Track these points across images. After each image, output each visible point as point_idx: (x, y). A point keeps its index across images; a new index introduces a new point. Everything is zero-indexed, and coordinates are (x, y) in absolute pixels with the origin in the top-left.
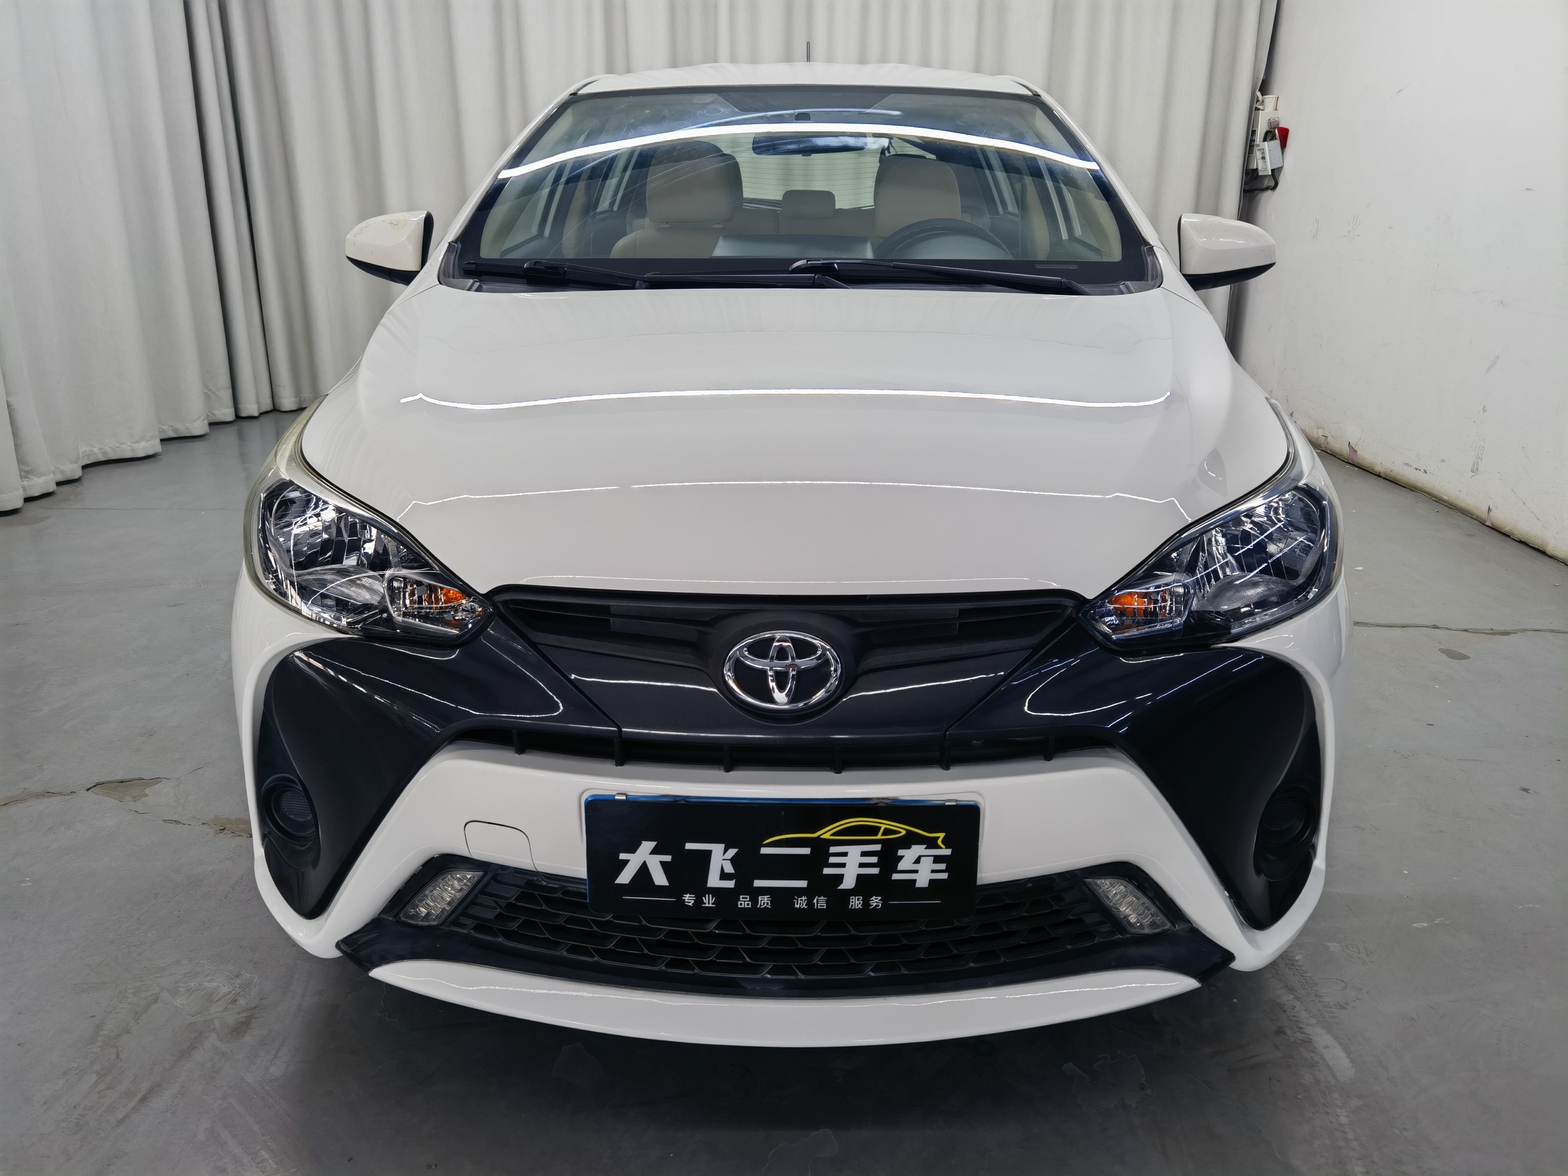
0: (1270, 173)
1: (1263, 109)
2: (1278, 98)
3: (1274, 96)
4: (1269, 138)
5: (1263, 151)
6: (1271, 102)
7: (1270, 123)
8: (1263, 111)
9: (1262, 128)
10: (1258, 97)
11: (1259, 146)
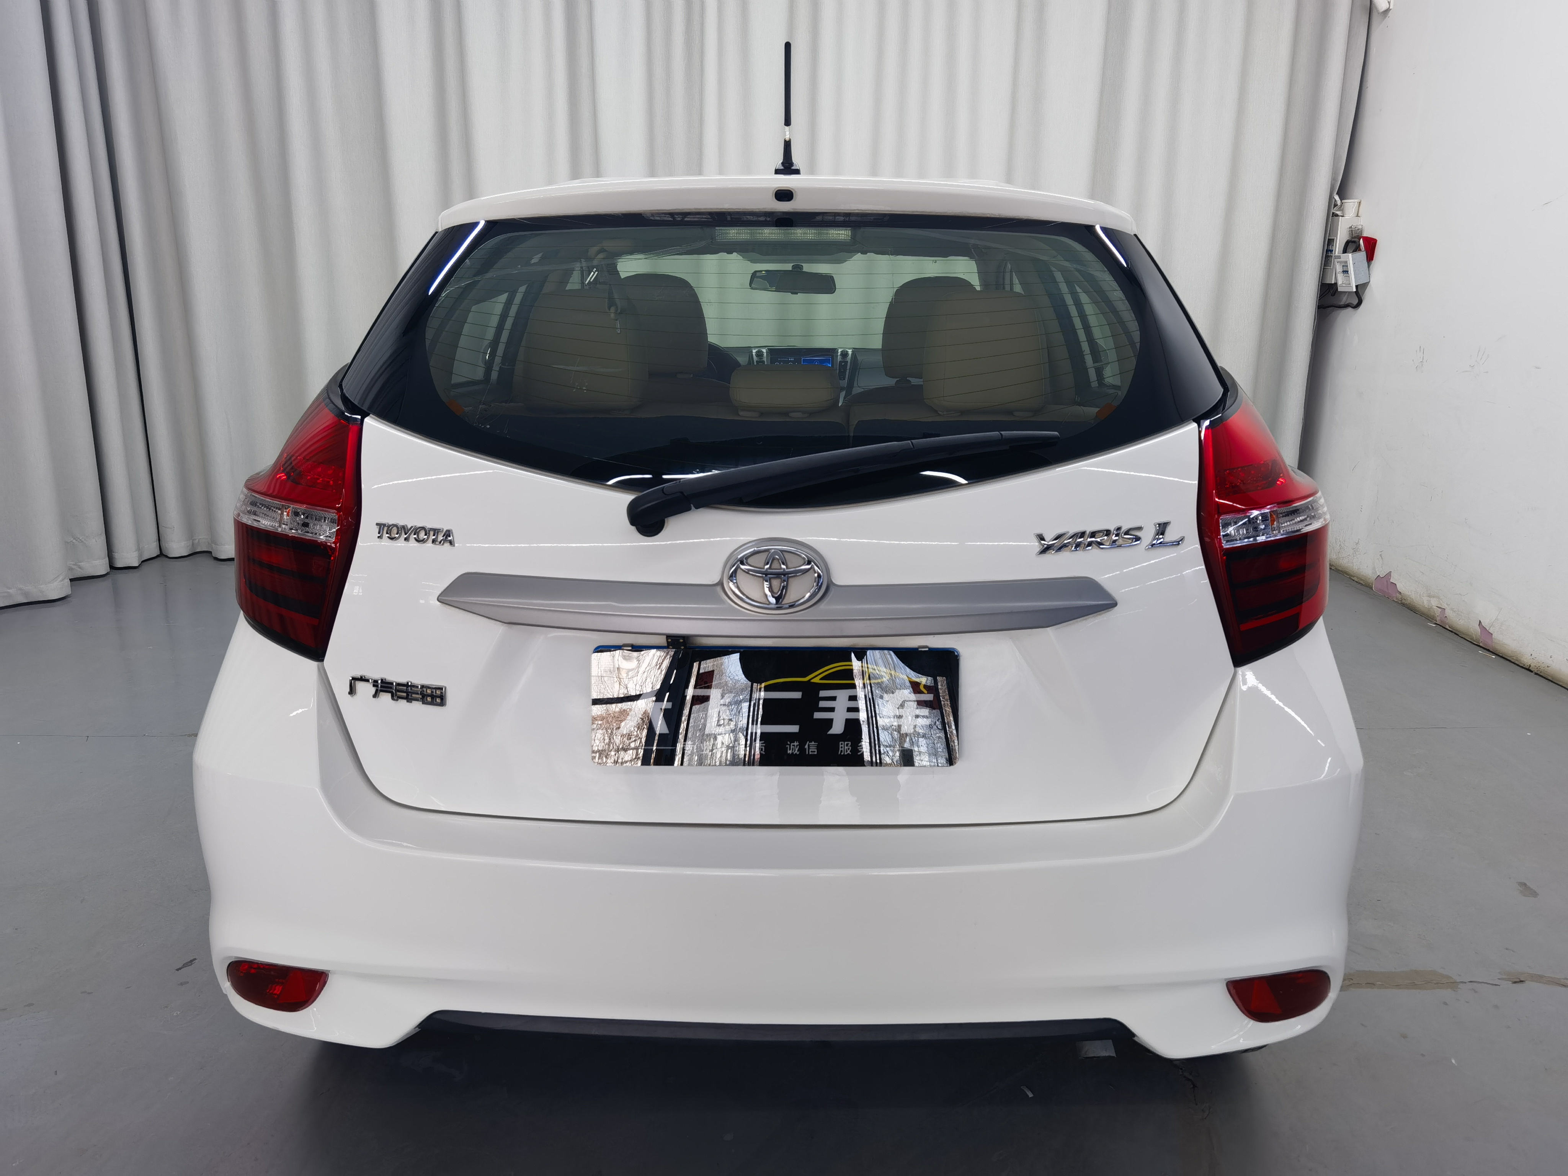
0: (1354, 290)
1: (1342, 215)
2: (1360, 202)
3: (1356, 200)
4: (1349, 249)
5: (1345, 265)
6: (1353, 207)
7: (1351, 230)
8: (1343, 218)
9: (1341, 238)
10: (1335, 200)
11: (1340, 258)
